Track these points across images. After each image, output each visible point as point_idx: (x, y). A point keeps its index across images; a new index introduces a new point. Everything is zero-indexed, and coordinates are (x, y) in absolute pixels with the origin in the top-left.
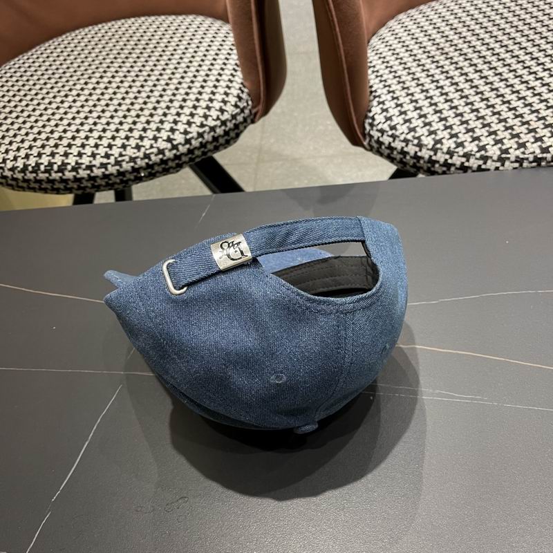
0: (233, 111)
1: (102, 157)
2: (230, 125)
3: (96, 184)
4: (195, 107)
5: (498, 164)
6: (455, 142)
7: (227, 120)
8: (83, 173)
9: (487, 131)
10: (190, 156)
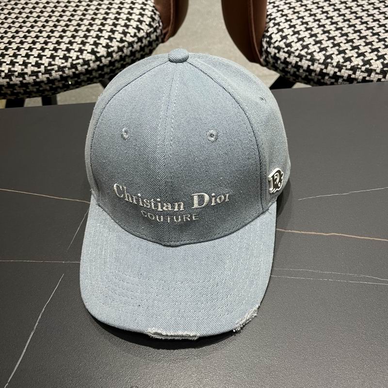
0: (148, 30)
1: (32, 66)
2: (145, 42)
3: (28, 90)
4: (115, 25)
5: (381, 76)
6: (343, 57)
7: (143, 37)
8: (16, 80)
9: (370, 48)
10: (111, 67)
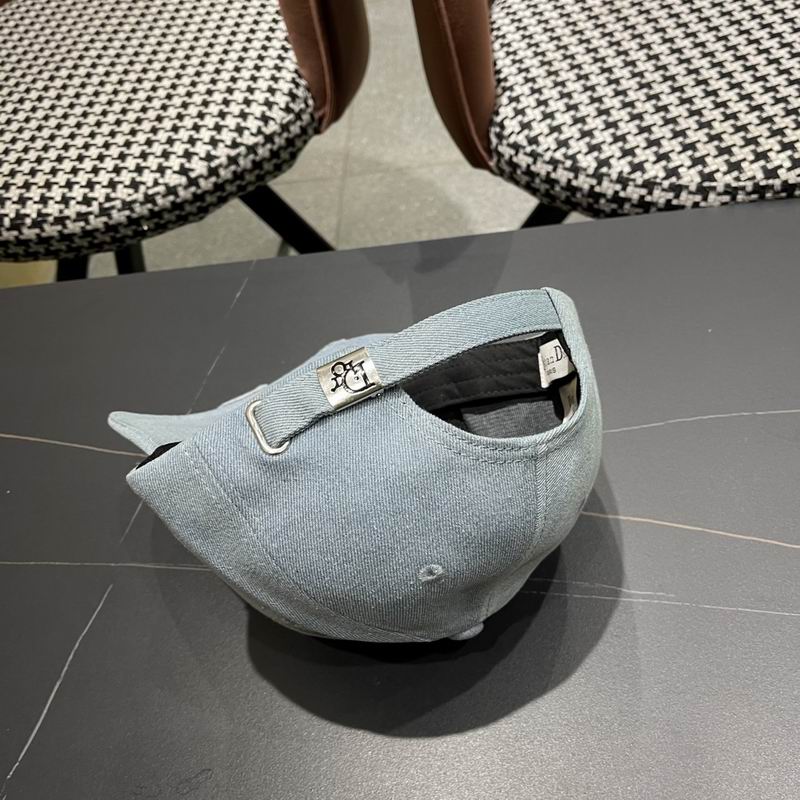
0: (283, 118)
1: (78, 203)
2: (279, 141)
4: (222, 115)
5: (698, 198)
6: (630, 163)
7: (274, 133)
8: (51, 230)
9: (681, 143)
10: (218, 194)
